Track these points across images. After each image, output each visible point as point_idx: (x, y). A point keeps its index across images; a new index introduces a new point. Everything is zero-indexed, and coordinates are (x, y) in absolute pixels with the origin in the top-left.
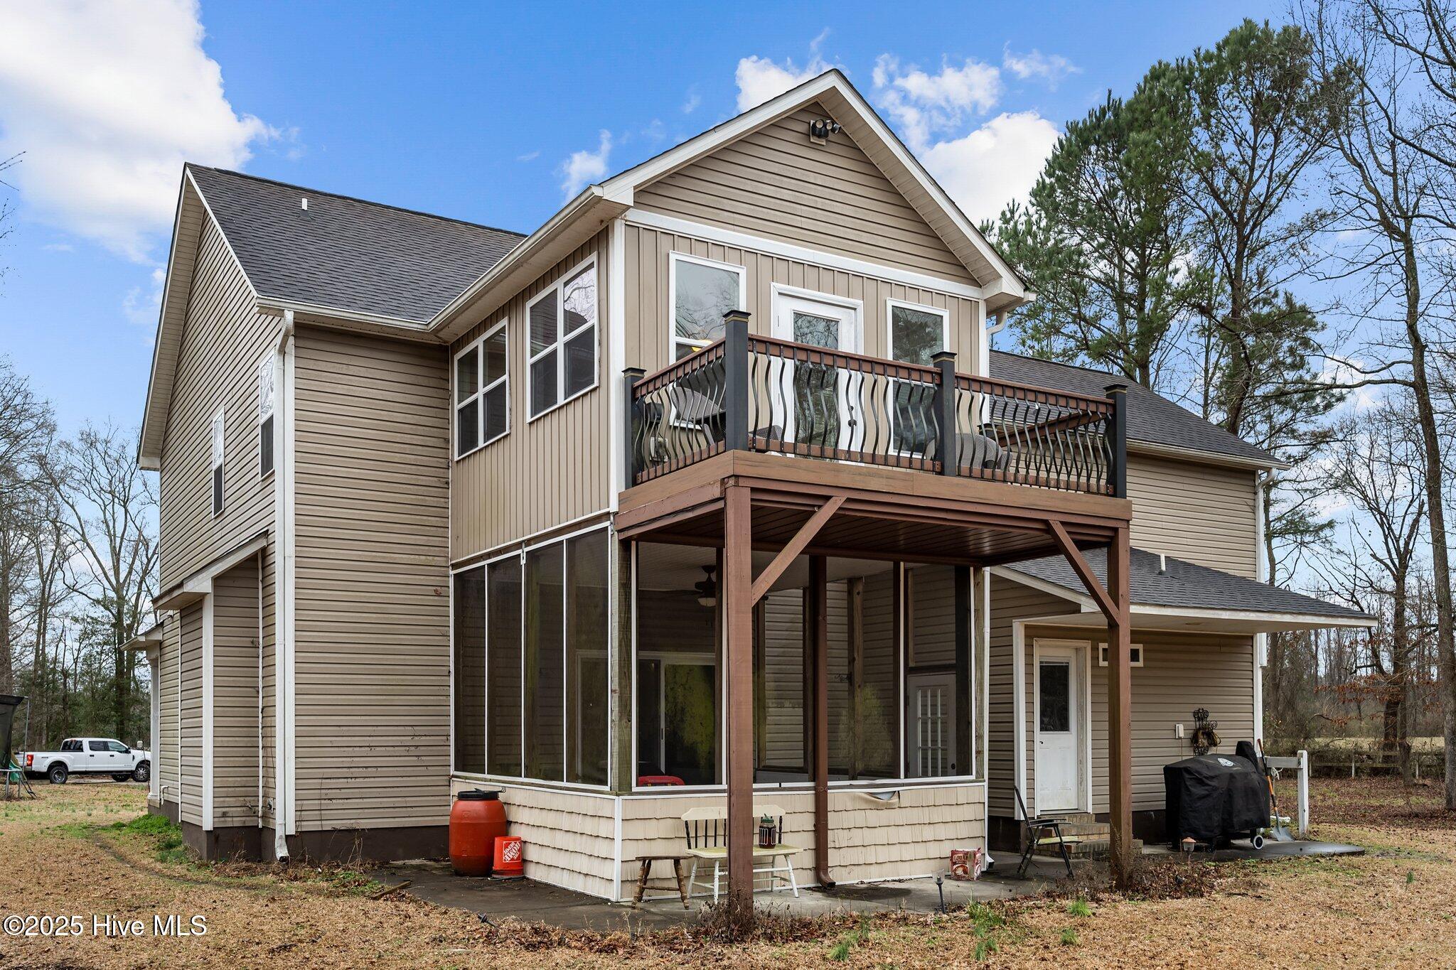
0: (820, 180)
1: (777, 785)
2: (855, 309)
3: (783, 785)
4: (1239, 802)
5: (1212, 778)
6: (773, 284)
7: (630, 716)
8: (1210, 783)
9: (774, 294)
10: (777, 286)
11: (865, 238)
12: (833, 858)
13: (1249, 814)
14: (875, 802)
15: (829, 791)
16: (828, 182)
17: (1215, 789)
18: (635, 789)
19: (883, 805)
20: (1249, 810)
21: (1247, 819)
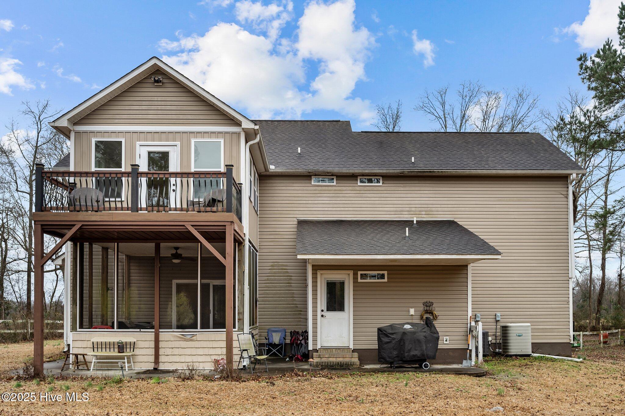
0: (159, 99)
1: (139, 330)
2: (176, 146)
3: (142, 330)
4: (408, 346)
5: (392, 334)
6: (137, 142)
7: (77, 304)
8: (391, 336)
9: (138, 146)
10: (138, 143)
11: (181, 117)
12: (162, 359)
13: (416, 351)
14: (184, 338)
15: (160, 333)
16: (163, 99)
17: (394, 339)
18: (78, 330)
19: (188, 339)
20: (416, 350)
21: (414, 354)
